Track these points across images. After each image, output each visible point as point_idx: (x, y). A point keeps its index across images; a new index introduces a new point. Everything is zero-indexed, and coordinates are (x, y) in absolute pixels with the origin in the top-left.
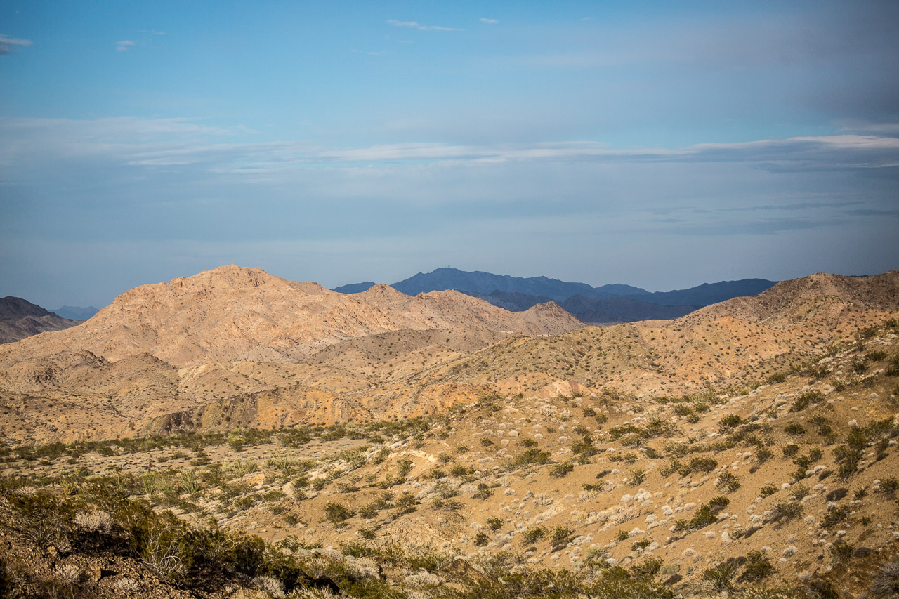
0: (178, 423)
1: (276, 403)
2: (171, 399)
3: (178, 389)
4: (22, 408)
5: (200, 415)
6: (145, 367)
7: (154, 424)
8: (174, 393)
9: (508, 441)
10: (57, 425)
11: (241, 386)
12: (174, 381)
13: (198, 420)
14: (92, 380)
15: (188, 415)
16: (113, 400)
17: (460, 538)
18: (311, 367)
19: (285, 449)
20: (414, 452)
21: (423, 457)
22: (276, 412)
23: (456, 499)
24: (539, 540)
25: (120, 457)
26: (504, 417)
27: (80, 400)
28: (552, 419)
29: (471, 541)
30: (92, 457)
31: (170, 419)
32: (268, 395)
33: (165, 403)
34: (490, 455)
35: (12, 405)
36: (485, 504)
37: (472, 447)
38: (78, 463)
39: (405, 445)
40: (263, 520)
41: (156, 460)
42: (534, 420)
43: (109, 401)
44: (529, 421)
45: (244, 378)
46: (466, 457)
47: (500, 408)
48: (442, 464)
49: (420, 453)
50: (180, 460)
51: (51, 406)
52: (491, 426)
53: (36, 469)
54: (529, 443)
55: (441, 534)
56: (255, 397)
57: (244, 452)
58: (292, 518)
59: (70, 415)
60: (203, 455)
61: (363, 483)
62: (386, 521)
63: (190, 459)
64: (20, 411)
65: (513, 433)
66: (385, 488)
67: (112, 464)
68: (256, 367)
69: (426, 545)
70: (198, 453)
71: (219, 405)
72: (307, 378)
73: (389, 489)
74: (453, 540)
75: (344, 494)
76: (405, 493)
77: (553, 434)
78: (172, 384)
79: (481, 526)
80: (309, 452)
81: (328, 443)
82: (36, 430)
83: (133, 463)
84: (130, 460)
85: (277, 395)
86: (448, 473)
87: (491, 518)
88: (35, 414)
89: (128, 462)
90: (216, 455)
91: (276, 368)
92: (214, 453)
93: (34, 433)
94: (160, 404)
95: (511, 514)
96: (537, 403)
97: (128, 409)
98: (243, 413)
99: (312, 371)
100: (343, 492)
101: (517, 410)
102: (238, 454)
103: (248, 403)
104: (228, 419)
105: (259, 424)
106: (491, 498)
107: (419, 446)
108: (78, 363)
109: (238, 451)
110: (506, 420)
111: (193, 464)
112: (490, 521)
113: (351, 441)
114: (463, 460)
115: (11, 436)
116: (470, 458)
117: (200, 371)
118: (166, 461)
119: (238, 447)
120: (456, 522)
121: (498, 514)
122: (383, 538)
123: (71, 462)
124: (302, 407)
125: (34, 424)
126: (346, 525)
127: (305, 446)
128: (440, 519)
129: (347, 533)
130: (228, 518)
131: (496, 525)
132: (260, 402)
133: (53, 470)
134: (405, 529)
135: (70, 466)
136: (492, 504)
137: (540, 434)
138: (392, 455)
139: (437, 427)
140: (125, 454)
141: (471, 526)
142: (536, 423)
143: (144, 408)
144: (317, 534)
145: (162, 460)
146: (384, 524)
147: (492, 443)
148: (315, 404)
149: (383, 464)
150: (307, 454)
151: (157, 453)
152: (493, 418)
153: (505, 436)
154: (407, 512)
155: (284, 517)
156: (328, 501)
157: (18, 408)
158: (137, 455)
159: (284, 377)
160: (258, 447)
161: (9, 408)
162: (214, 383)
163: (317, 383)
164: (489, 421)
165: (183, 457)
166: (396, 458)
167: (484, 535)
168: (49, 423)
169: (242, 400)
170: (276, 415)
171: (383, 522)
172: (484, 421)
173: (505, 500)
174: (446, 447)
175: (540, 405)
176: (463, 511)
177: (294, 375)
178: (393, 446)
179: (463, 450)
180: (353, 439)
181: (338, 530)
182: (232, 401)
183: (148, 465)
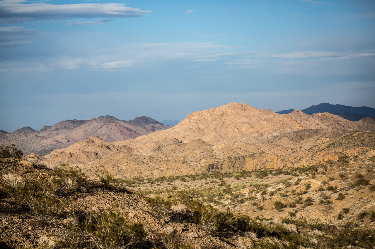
0: (213, 168)
1: (253, 160)
2: (210, 158)
3: (213, 154)
4: (149, 162)
5: (222, 165)
6: (199, 145)
7: (203, 169)
8: (211, 156)
9: (351, 176)
10: (163, 169)
11: (239, 153)
12: (211, 151)
13: (221, 167)
14: (177, 150)
15: (217, 165)
16: (186, 159)
17: (331, 216)
18: (268, 145)
19: (257, 179)
20: (311, 180)
21: (315, 182)
22: (253, 163)
23: (330, 200)
24: (365, 217)
25: (189, 182)
26: (349, 165)
27: (172, 159)
28: (370, 166)
29: (336, 218)
30: (177, 182)
31: (209, 166)
32: (250, 157)
33: (207, 160)
34: (344, 182)
35: (145, 161)
36: (342, 202)
37: (336, 178)
38: (172, 185)
39: (308, 177)
40: (248, 208)
41: (204, 183)
42: (362, 167)
43: (184, 159)
44: (360, 167)
45: (240, 150)
46: (333, 182)
47: (348, 162)
48: (323, 185)
49: (314, 181)
50: (214, 183)
51: (160, 161)
52: (344, 169)
53: (154, 187)
54: (360, 176)
55: (323, 214)
56: (244, 157)
57: (240, 180)
58: (261, 207)
59: (168, 165)
60: (223, 181)
61: (290, 193)
62: (300, 209)
63: (218, 183)
64: (148, 163)
65: (353, 172)
66: (299, 195)
67: (186, 185)
68: (245, 145)
69: (317, 219)
70: (221, 180)
71: (230, 160)
72: (266, 149)
73: (301, 195)
74: (328, 217)
75: (282, 198)
76: (308, 197)
77: (371, 173)
78: (210, 152)
79: (340, 211)
80: (267, 180)
81: (275, 176)
82: (154, 171)
83: (194, 185)
84: (193, 183)
85: (254, 156)
86: (326, 189)
87: (344, 208)
88: (154, 164)
89: (192, 184)
90: (229, 181)
91: (253, 145)
92: (227, 180)
93: (154, 172)
94: (205, 160)
95: (353, 206)
96: (364, 159)
97: (192, 162)
98: (240, 164)
99: (268, 147)
100: (282, 197)
101: (355, 163)
102: (238, 181)
103: (242, 160)
104: (233, 166)
105: (246, 169)
106: (344, 199)
107: (313, 178)
108: (171, 143)
109: (238, 180)
110: (351, 167)
111: (219, 185)
112: (344, 209)
113: (285, 175)
114: (332, 184)
115: (144, 173)
116: (335, 183)
117: (221, 146)
118: (208, 184)
119: (238, 178)
120: (329, 209)
121: (347, 206)
122: (298, 216)
123: (169, 184)
124: (264, 161)
125: (154, 169)
126: (283, 210)
127: (266, 177)
128: (323, 208)
129: (284, 214)
130: (234, 207)
131: (346, 211)
132: (247, 159)
133: (161, 188)
134: (308, 213)
135: (169, 186)
136: (345, 202)
137: (365, 173)
138: (302, 182)
139: (321, 170)
140: (191, 181)
141: (336, 211)
142: (363, 168)
143: (199, 162)
144: (271, 214)
145: (206, 184)
146: (299, 210)
147: (345, 177)
148: (269, 160)
149: (298, 185)
150: (266, 181)
151: (204, 181)
152: (345, 166)
153: (350, 173)
154: (309, 205)
155: (257, 207)
156: (275, 201)
157: (147, 162)
158: (196, 181)
159: (256, 149)
160: (246, 178)
161: (143, 162)
162: (227, 151)
163: (270, 152)
164: (343, 167)
165: (215, 182)
166: (304, 182)
167: (341, 215)
168: (160, 168)
169: (239, 159)
170: (253, 165)
171: (298, 209)
172: (341, 167)
173: (350, 200)
174: (325, 178)
175: (365, 160)
176: (332, 205)
177: (261, 148)
178: (302, 178)
179: (332, 179)
180: (286, 175)
181: (280, 213)
182: (235, 159)
183: (201, 186)
